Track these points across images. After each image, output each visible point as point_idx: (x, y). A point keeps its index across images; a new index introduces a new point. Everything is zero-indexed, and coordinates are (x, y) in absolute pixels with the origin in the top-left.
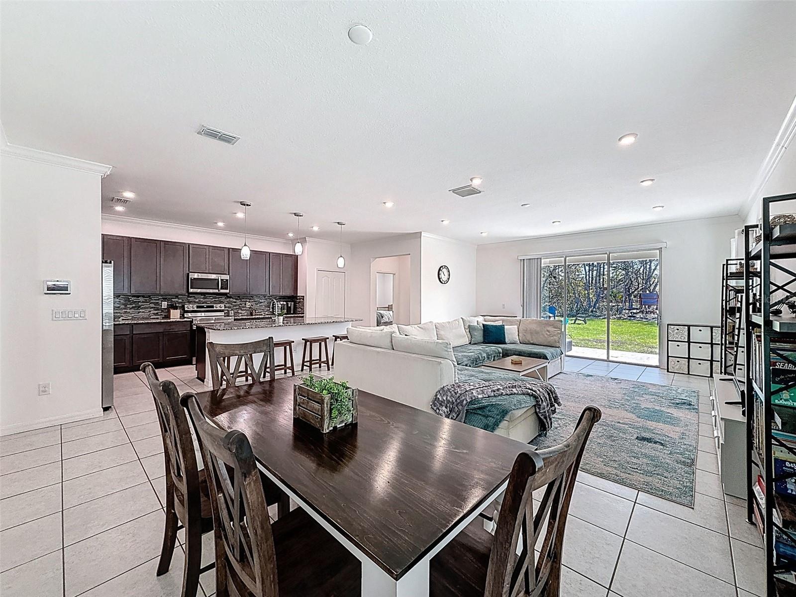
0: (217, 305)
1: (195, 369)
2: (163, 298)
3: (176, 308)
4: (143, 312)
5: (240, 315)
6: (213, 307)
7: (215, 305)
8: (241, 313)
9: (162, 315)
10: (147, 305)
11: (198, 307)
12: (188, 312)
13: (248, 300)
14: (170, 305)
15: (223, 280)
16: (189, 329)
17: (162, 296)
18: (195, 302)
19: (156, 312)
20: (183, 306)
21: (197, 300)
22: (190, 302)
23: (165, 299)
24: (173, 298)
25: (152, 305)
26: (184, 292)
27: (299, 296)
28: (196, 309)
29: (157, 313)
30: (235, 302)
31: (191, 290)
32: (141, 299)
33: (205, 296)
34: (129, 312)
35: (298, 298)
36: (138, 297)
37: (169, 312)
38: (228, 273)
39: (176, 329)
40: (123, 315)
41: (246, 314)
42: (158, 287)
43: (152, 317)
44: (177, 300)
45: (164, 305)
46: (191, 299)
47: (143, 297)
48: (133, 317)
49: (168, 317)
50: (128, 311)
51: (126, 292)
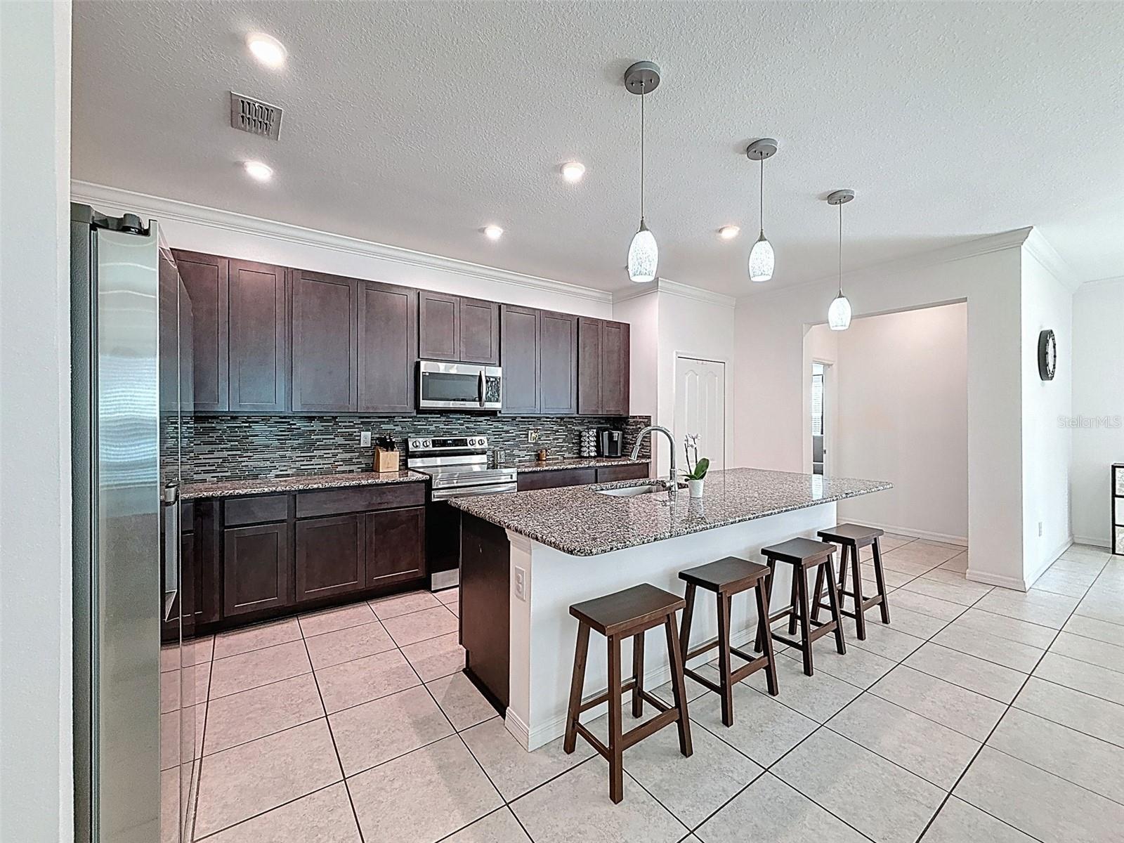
0: (474, 438)
1: (458, 641)
2: (362, 423)
3: (389, 446)
4: (321, 457)
5: (517, 459)
6: (464, 443)
7: (469, 439)
8: (519, 456)
9: (360, 463)
10: (329, 440)
11: (435, 443)
12: (414, 455)
13: (531, 427)
14: (378, 438)
15: (490, 377)
16: (423, 501)
17: (360, 418)
18: (429, 432)
19: (348, 456)
20: (406, 442)
21: (432, 428)
22: (418, 432)
23: (366, 425)
24: (383, 423)
25: (340, 440)
26: (409, 407)
27: (634, 417)
28: (431, 448)
29: (351, 459)
30: (507, 432)
31: (424, 404)
32: (316, 426)
33: (448, 417)
34: (291, 458)
35: (631, 420)
36: (311, 419)
37: (375, 456)
38: (498, 364)
39: (394, 501)
40: (277, 465)
41: (527, 458)
42: (353, 395)
43: (339, 469)
44: (391, 427)
45: (366, 438)
46: (420, 425)
47: (321, 419)
48: (298, 469)
49: (373, 468)
50: (288, 454)
51: (281, 407)
